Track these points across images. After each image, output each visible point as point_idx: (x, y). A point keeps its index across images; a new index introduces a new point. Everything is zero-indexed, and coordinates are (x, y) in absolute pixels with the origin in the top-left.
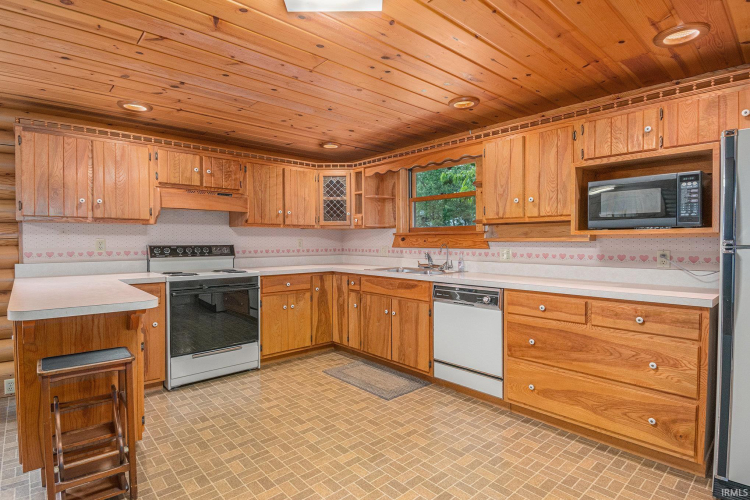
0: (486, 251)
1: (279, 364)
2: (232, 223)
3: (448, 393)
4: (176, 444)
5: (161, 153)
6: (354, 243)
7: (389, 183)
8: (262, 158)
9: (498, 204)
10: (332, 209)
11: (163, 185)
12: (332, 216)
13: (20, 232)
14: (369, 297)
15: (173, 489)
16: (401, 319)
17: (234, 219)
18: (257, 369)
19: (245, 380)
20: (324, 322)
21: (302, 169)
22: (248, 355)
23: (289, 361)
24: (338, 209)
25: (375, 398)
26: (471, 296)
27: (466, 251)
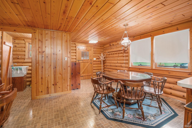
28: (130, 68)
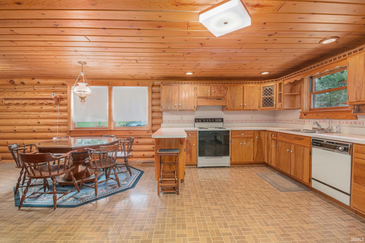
0: (355, 121)
1: (238, 167)
2: (223, 110)
3: (319, 197)
4: (194, 184)
5: (198, 87)
6: (281, 117)
7: (298, 86)
8: (234, 83)
9: (356, 93)
10: (266, 101)
11: (199, 98)
12: (266, 104)
13: (162, 114)
14: (280, 142)
15: (189, 196)
16: (295, 155)
17: (224, 108)
18: (229, 167)
19: (223, 170)
20: (260, 152)
21: (252, 85)
22: (225, 160)
23: (243, 167)
24: (270, 101)
25: (275, 189)
26: (332, 146)
27: (342, 121)
28: (71, 131)
